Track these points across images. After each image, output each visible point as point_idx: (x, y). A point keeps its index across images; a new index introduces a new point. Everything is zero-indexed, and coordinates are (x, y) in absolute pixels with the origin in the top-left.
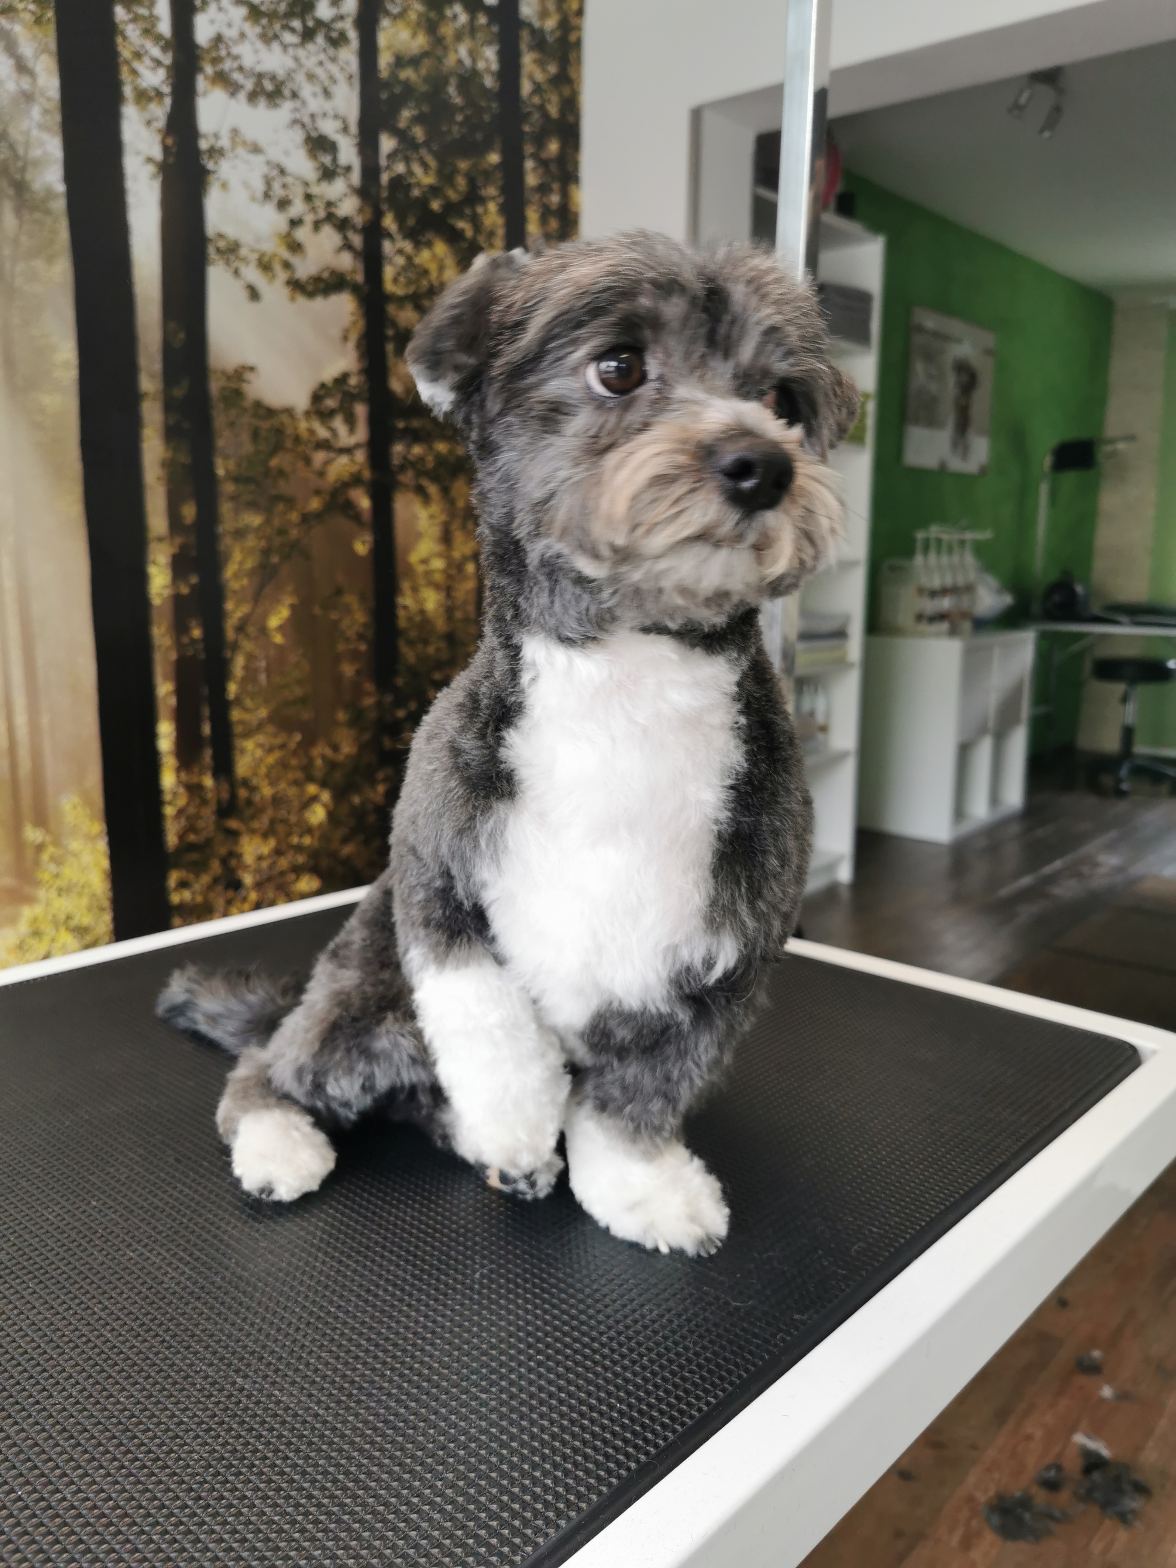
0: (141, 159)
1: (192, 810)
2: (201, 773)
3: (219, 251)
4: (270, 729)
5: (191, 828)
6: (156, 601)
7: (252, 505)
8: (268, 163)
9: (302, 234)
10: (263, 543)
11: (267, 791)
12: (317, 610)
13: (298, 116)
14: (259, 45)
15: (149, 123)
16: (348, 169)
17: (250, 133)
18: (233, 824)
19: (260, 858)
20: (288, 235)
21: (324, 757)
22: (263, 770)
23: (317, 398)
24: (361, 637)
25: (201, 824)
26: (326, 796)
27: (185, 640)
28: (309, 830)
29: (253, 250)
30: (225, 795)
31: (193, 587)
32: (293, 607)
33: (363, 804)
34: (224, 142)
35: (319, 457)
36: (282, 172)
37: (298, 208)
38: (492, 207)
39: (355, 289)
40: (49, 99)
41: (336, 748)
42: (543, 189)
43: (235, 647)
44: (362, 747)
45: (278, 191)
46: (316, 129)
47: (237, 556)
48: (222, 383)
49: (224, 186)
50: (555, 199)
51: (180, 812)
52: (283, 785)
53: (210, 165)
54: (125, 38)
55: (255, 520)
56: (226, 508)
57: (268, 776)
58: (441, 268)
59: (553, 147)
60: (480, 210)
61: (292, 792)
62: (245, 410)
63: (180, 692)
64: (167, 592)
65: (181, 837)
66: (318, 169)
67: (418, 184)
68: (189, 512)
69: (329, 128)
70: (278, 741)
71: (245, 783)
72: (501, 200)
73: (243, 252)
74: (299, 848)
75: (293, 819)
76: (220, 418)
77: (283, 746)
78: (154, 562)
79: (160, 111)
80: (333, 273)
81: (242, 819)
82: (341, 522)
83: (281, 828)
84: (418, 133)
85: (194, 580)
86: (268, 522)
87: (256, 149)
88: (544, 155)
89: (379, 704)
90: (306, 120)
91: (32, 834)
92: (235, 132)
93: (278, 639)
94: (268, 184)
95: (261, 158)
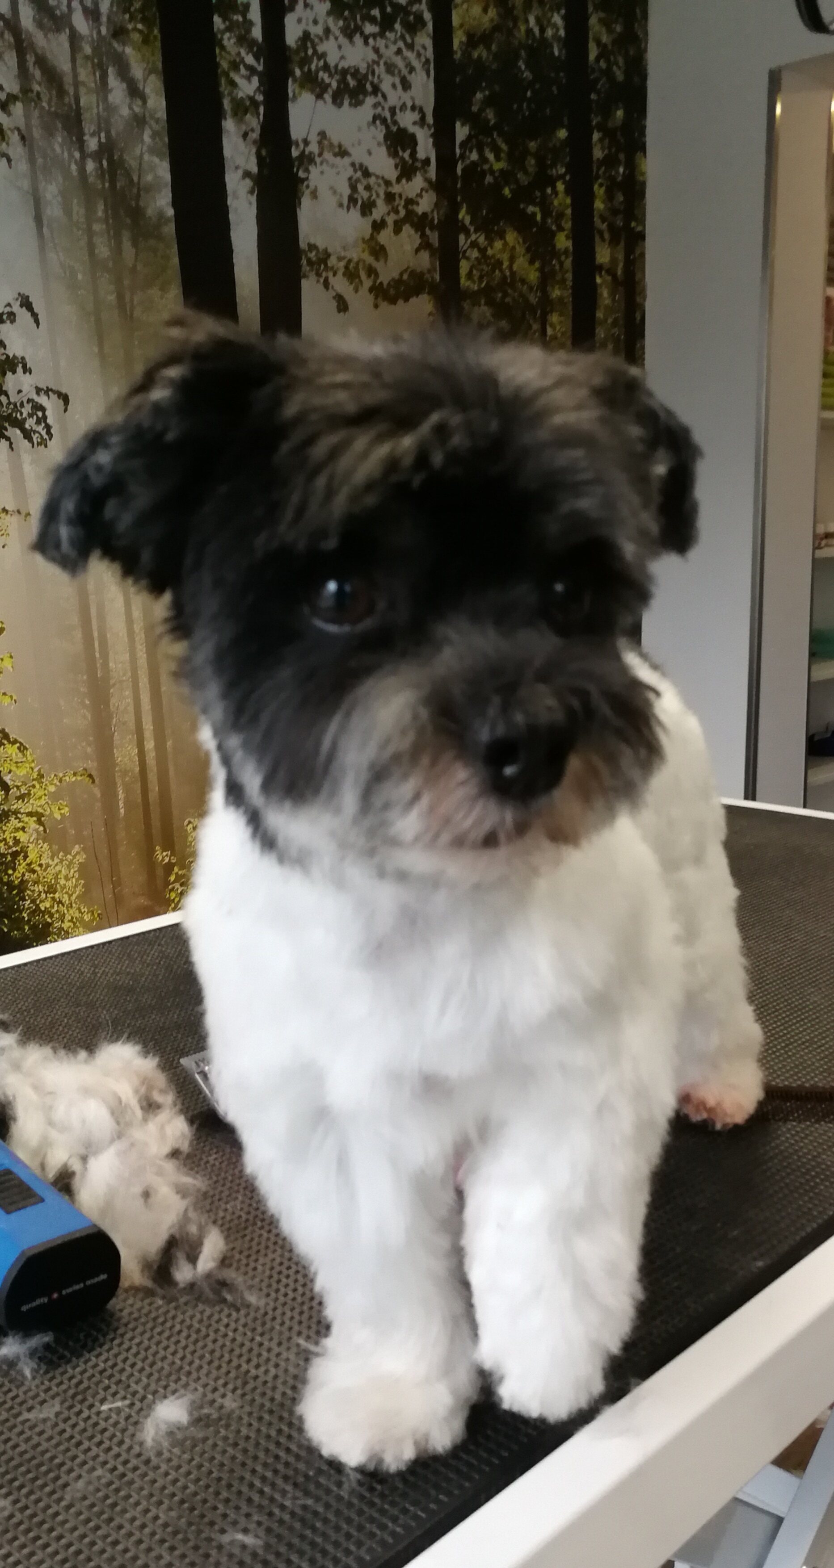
0: (240, 173)
3: (310, 262)
8: (353, 164)
9: (385, 237)
13: (379, 110)
14: (342, 40)
15: (245, 135)
16: (427, 161)
17: (335, 137)
20: (372, 237)
29: (340, 259)
34: (314, 148)
36: (366, 173)
37: (380, 210)
39: (433, 289)
40: (157, 121)
45: (363, 194)
46: (395, 123)
49: (314, 195)
53: (301, 174)
54: (223, 48)
58: (512, 259)
66: (396, 166)
67: (492, 172)
69: (407, 120)
73: (333, 261)
79: (254, 122)
80: (413, 273)
84: (490, 115)
87: (342, 153)
88: (610, 124)
90: (387, 114)
92: (323, 135)
94: (353, 188)
95: (347, 160)
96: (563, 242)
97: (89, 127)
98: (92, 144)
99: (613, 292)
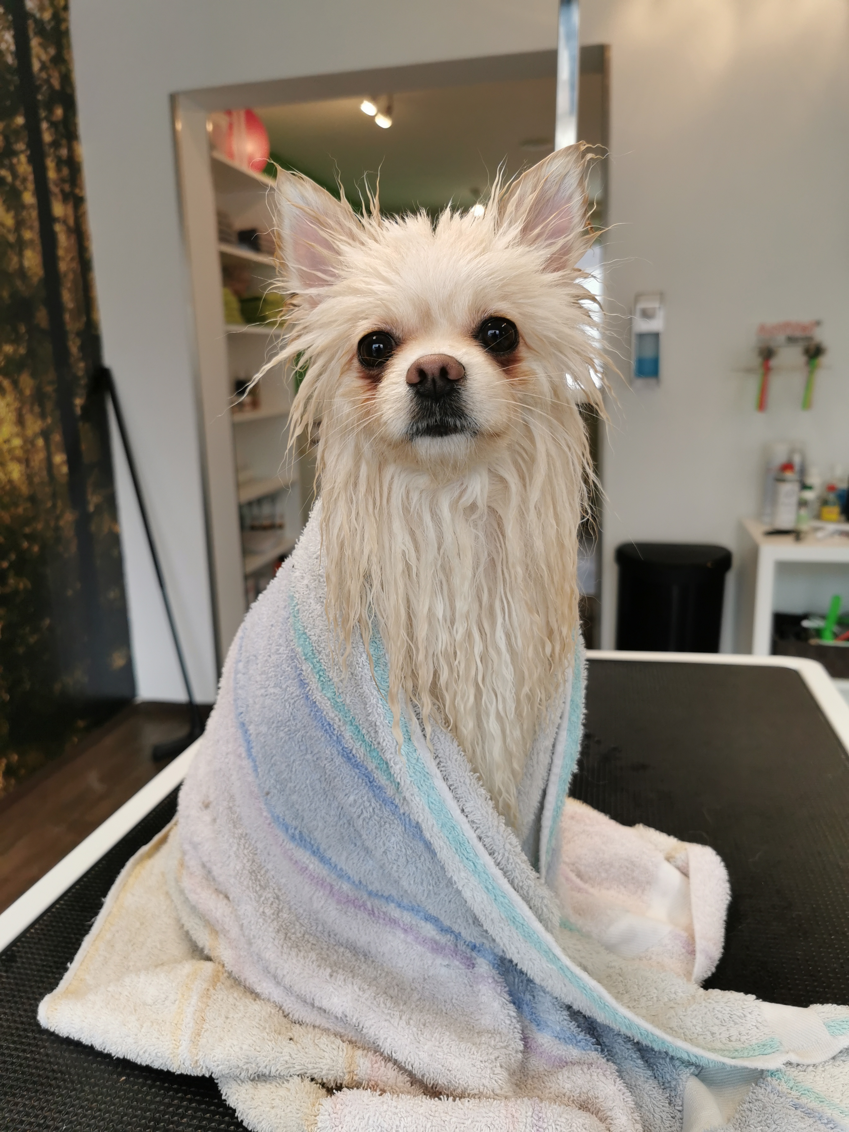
38: (23, 158)
42: (56, 144)
50: (64, 152)
59: (59, 112)
60: (15, 160)
72: (28, 153)
88: (54, 118)
96: (29, 198)
99: (68, 238)
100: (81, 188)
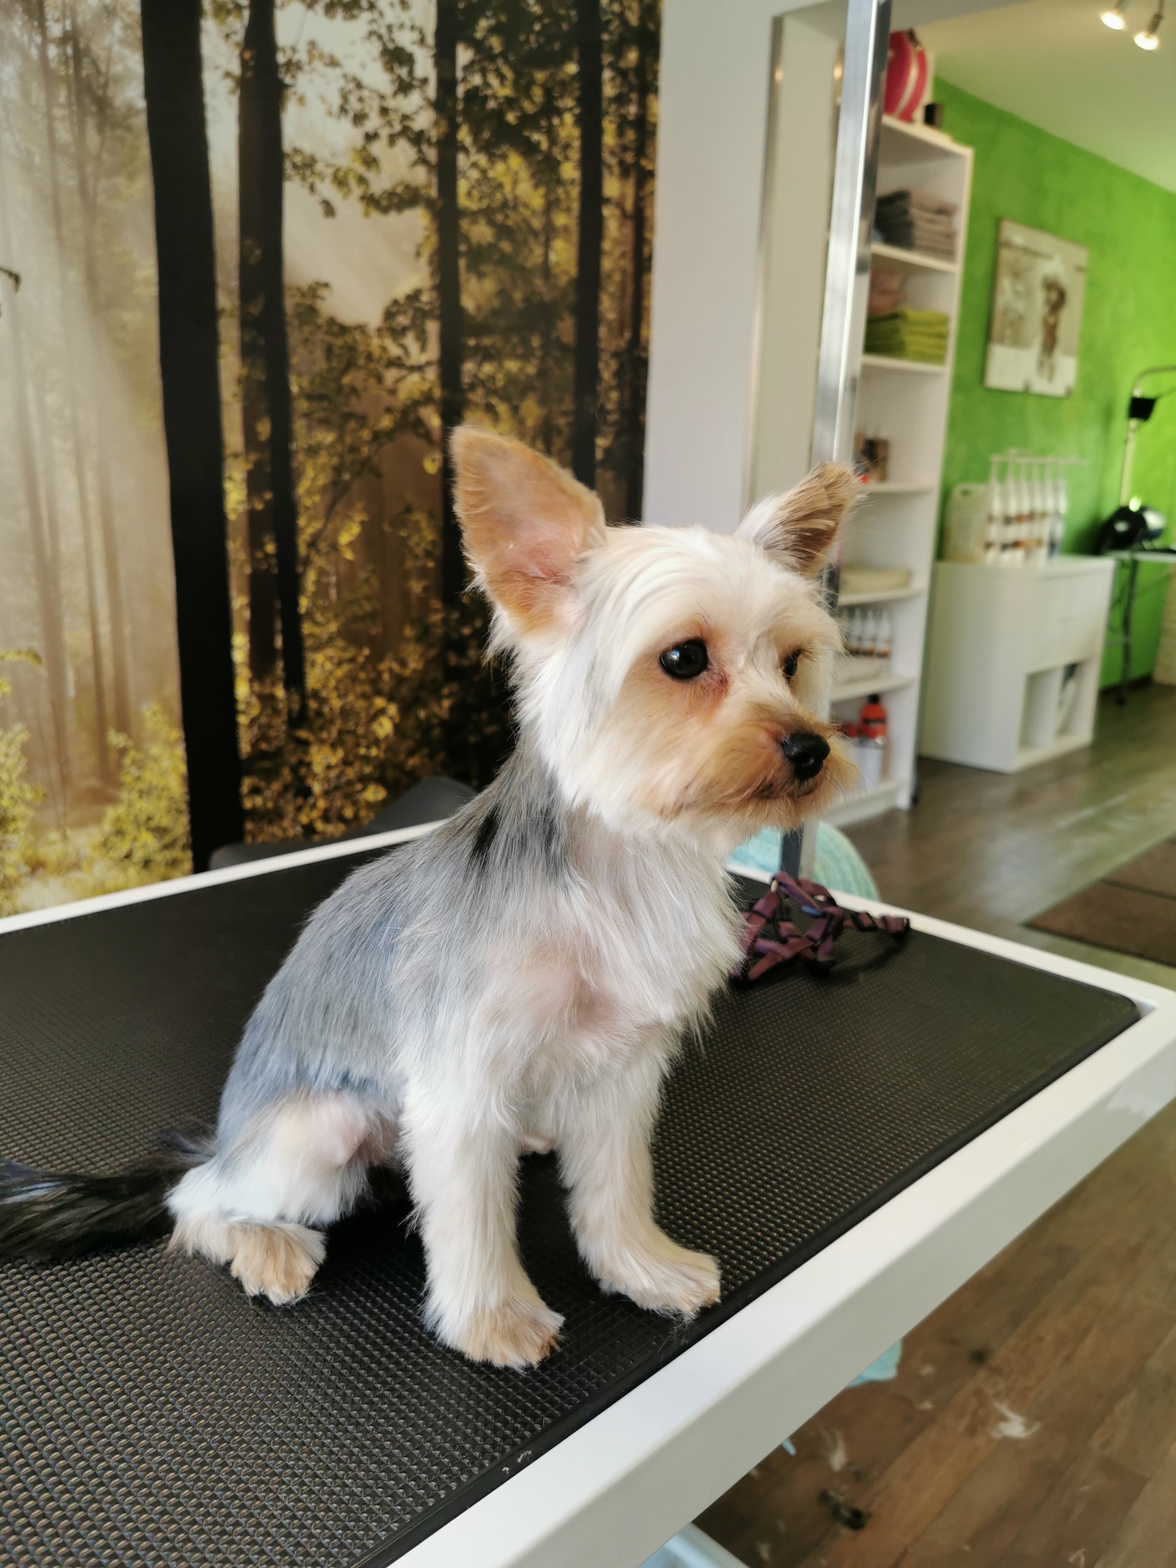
0: (220, 73)
1: (264, 720)
2: (273, 684)
3: (295, 166)
4: (340, 643)
5: (263, 737)
6: (232, 516)
7: (325, 423)
8: (345, 76)
9: (377, 148)
10: (335, 460)
11: (336, 703)
12: (387, 528)
13: (375, 27)
15: (227, 36)
16: (425, 81)
17: (327, 47)
18: (303, 734)
19: (329, 767)
20: (364, 149)
21: (391, 670)
22: (332, 683)
23: (389, 315)
24: (428, 554)
25: (272, 733)
26: (393, 709)
27: (259, 555)
28: (377, 742)
29: (328, 165)
30: (296, 707)
31: (266, 503)
32: (363, 524)
33: (428, 718)
34: (302, 56)
35: (391, 375)
36: (359, 85)
37: (374, 122)
38: (568, 118)
39: (429, 204)
40: (130, 14)
41: (403, 663)
42: (620, 100)
43: (307, 562)
44: (428, 663)
45: (354, 105)
46: (393, 40)
47: (310, 473)
48: (298, 299)
49: (301, 100)
50: (632, 110)
51: (253, 721)
52: (351, 698)
53: (288, 80)
55: (327, 437)
56: (299, 425)
57: (336, 688)
58: (515, 182)
59: (632, 56)
60: (556, 121)
61: (360, 704)
62: (319, 327)
63: (254, 605)
64: (242, 508)
65: (254, 745)
66: (393, 82)
67: (495, 97)
68: (264, 429)
69: (406, 40)
70: (348, 655)
71: (316, 694)
72: (577, 111)
73: (319, 167)
74: (366, 759)
75: (361, 731)
76: (294, 337)
77: (352, 660)
78: (230, 478)
79: (239, 24)
80: (407, 187)
81: (311, 729)
82: (411, 440)
83: (349, 739)
84: (496, 43)
85: (268, 496)
86: (340, 439)
87: (333, 63)
88: (622, 65)
89: (445, 621)
90: (383, 31)
91: (116, 739)
92: (312, 44)
93: (349, 555)
94: (345, 97)
95: (338, 71)
96: (570, 171)
97: (51, 13)
98: (55, 30)
99: (621, 225)
100: (653, 160)
